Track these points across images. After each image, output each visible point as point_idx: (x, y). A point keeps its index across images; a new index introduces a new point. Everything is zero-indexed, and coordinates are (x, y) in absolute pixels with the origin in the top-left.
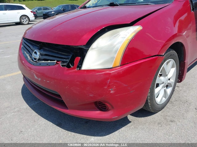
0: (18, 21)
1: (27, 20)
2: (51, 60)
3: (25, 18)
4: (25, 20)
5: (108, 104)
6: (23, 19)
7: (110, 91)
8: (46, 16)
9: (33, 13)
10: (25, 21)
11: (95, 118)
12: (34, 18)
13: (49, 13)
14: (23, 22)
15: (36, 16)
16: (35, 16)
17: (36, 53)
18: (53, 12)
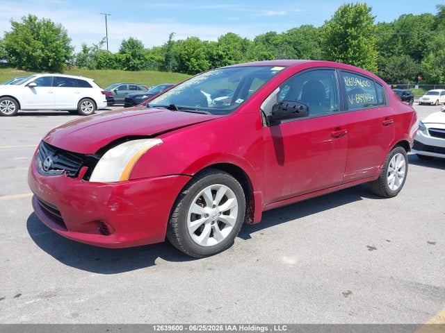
0: (75, 107)
1: (91, 107)
2: (60, 169)
3: (89, 103)
4: (87, 107)
5: (108, 226)
6: (84, 104)
7: (110, 208)
8: (130, 102)
9: (104, 95)
10: (87, 109)
11: (92, 242)
12: (106, 104)
13: (138, 98)
14: (84, 109)
15: (111, 101)
16: (108, 101)
17: (48, 160)
18: (145, 97)
